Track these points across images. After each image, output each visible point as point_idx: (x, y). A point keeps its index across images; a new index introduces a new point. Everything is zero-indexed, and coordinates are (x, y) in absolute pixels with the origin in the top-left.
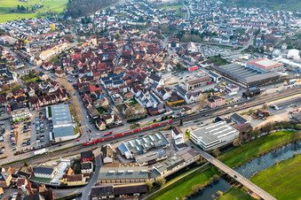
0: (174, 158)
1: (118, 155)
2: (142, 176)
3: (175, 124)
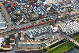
0: (53, 38)
2: (38, 46)
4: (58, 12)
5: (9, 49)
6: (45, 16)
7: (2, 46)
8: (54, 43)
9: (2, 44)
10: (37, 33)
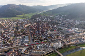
0: (48, 50)
1: (37, 48)
2: (41, 53)
3: (50, 42)
4: (53, 37)
5: (27, 53)
6: (47, 39)
7: (25, 52)
8: (48, 52)
9: (25, 50)
10: (42, 47)
